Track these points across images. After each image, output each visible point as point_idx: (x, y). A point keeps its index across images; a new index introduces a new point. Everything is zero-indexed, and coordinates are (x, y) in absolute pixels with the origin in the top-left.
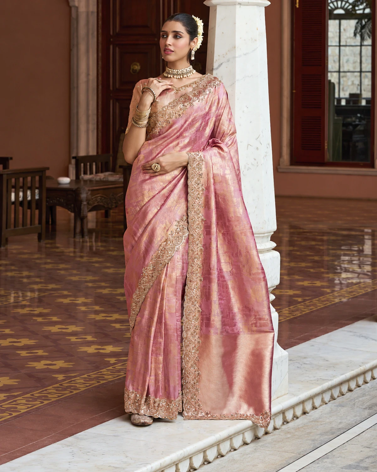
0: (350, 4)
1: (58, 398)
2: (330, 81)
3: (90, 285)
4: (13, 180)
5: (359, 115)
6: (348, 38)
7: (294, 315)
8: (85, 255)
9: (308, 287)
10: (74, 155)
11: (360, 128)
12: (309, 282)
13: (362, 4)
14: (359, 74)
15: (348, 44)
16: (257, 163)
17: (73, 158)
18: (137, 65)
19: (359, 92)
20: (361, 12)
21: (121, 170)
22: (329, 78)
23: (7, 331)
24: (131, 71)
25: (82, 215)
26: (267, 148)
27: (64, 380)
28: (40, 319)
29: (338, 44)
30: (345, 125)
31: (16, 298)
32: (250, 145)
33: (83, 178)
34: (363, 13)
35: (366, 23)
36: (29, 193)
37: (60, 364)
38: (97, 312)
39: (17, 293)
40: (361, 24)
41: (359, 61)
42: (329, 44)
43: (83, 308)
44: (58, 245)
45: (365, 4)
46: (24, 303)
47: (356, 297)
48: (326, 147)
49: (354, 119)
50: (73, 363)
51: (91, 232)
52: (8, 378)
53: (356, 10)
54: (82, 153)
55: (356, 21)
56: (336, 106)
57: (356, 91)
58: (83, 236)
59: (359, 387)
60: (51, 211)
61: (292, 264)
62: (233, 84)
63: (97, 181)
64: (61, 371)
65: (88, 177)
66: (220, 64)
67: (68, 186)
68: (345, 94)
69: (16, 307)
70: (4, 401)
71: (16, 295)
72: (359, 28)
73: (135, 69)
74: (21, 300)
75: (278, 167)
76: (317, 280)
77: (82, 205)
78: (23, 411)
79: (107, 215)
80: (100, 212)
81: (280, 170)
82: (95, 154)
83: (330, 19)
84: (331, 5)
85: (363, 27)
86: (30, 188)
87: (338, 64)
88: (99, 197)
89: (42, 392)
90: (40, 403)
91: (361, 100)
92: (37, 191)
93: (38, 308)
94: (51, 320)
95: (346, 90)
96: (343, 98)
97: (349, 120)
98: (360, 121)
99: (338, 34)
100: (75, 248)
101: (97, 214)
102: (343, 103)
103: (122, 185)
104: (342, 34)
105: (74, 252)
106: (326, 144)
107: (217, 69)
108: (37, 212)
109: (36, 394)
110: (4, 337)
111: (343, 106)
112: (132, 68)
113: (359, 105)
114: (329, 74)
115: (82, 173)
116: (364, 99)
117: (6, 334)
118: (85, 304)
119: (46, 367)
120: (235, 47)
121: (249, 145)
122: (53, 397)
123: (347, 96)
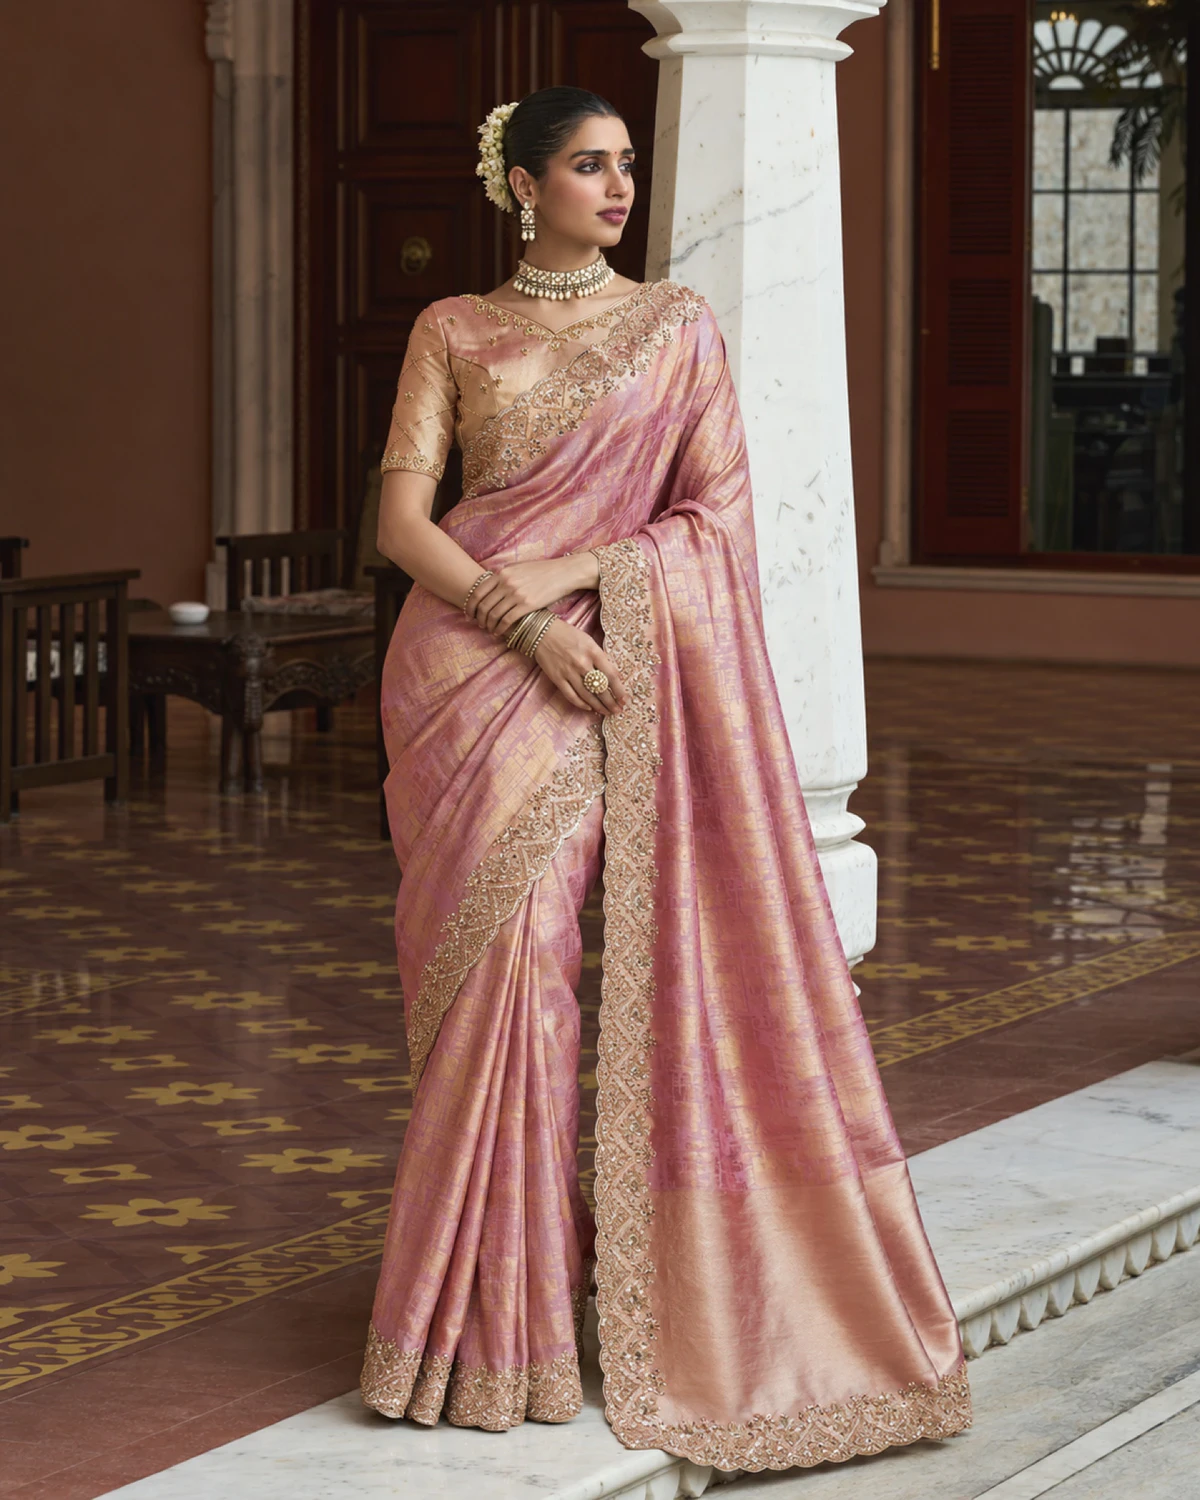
0: (1099, 60)
1: (184, 1322)
2: (1036, 299)
3: (277, 949)
4: (32, 614)
5: (1125, 407)
6: (1092, 166)
7: (925, 1046)
8: (259, 850)
9: (969, 955)
10: (223, 531)
11: (1128, 447)
12: (974, 939)
13: (1137, 57)
14: (1125, 279)
15: (1091, 186)
16: (810, 564)
17: (222, 541)
18: (421, 247)
19: (1125, 334)
20: (1134, 83)
21: (371, 580)
22: (1036, 291)
23: (21, 1102)
24: (403, 265)
25: (247, 721)
26: (842, 513)
27: (200, 1265)
28: (120, 1065)
29: (1060, 186)
30: (1084, 438)
31: (48, 991)
32: (788, 506)
33: (251, 607)
34: (1141, 90)
35: (1150, 118)
36: (78, 653)
37: (189, 1209)
38: (300, 1040)
39: (51, 977)
40: (1134, 122)
41: (1125, 238)
42: (1037, 185)
43: (254, 1027)
44: (171, 818)
45: (1146, 59)
46: (71, 1008)
47: (1121, 988)
48: (1024, 508)
49: (1109, 420)
50: (231, 1207)
51: (273, 772)
52: (27, 1257)
53: (1118, 79)
54: (247, 526)
55: (1117, 113)
56: (1056, 379)
57: (1113, 329)
58: (248, 788)
59: (1134, 1276)
60: (149, 709)
61: (920, 881)
62: (735, 309)
63: (293, 617)
64: (196, 1233)
65: (266, 602)
66: (693, 243)
67: (202, 632)
68: (1082, 343)
69: (45, 1024)
70: (13, 1329)
71: (45, 984)
72: (1129, 135)
73: (414, 258)
74: (63, 999)
75: (875, 570)
76: (997, 934)
77: (248, 690)
78: (72, 1361)
79: (323, 722)
80: (301, 712)
81: (880, 581)
82: (288, 528)
83: (1041, 107)
84: (1042, 63)
85: (1140, 133)
86: (80, 638)
87: (1060, 248)
88: (299, 669)
89: (132, 1301)
90: (126, 1336)
91: (1132, 359)
92: (101, 647)
93: (113, 1025)
94: (153, 1066)
95: (1086, 331)
96: (1077, 354)
97: (1095, 421)
98: (1129, 427)
99: (1061, 155)
100: (224, 829)
101: (294, 718)
102: (1077, 367)
103: (371, 627)
104: (1073, 155)
105: (225, 842)
106: (1024, 499)
107: (682, 259)
108: (102, 712)
109: (115, 1307)
110: (12, 1120)
111: (1077, 379)
112: (405, 253)
113: (1127, 373)
114: (1035, 279)
115: (248, 588)
116: (1142, 354)
117: (17, 1110)
118: (263, 1014)
119: (146, 1219)
120: (741, 192)
121: (784, 507)
122: (169, 1320)
123: (1088, 345)
